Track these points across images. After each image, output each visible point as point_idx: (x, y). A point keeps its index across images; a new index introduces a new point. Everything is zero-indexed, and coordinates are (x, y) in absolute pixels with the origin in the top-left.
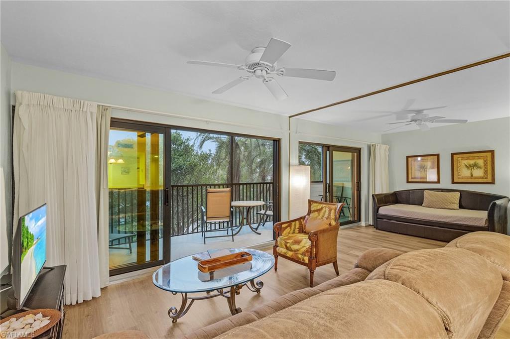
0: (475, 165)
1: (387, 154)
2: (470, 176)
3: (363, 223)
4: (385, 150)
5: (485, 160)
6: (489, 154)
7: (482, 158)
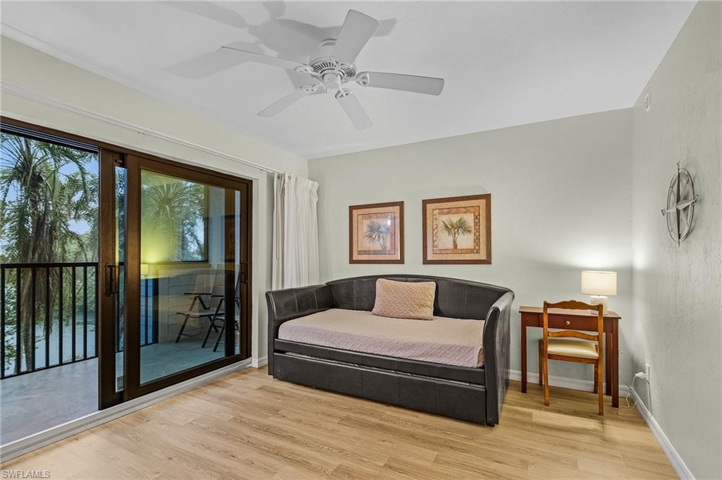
0: (461, 226)
1: (315, 200)
2: (452, 247)
3: (254, 361)
4: (311, 191)
5: (477, 214)
6: (482, 202)
7: (472, 210)
